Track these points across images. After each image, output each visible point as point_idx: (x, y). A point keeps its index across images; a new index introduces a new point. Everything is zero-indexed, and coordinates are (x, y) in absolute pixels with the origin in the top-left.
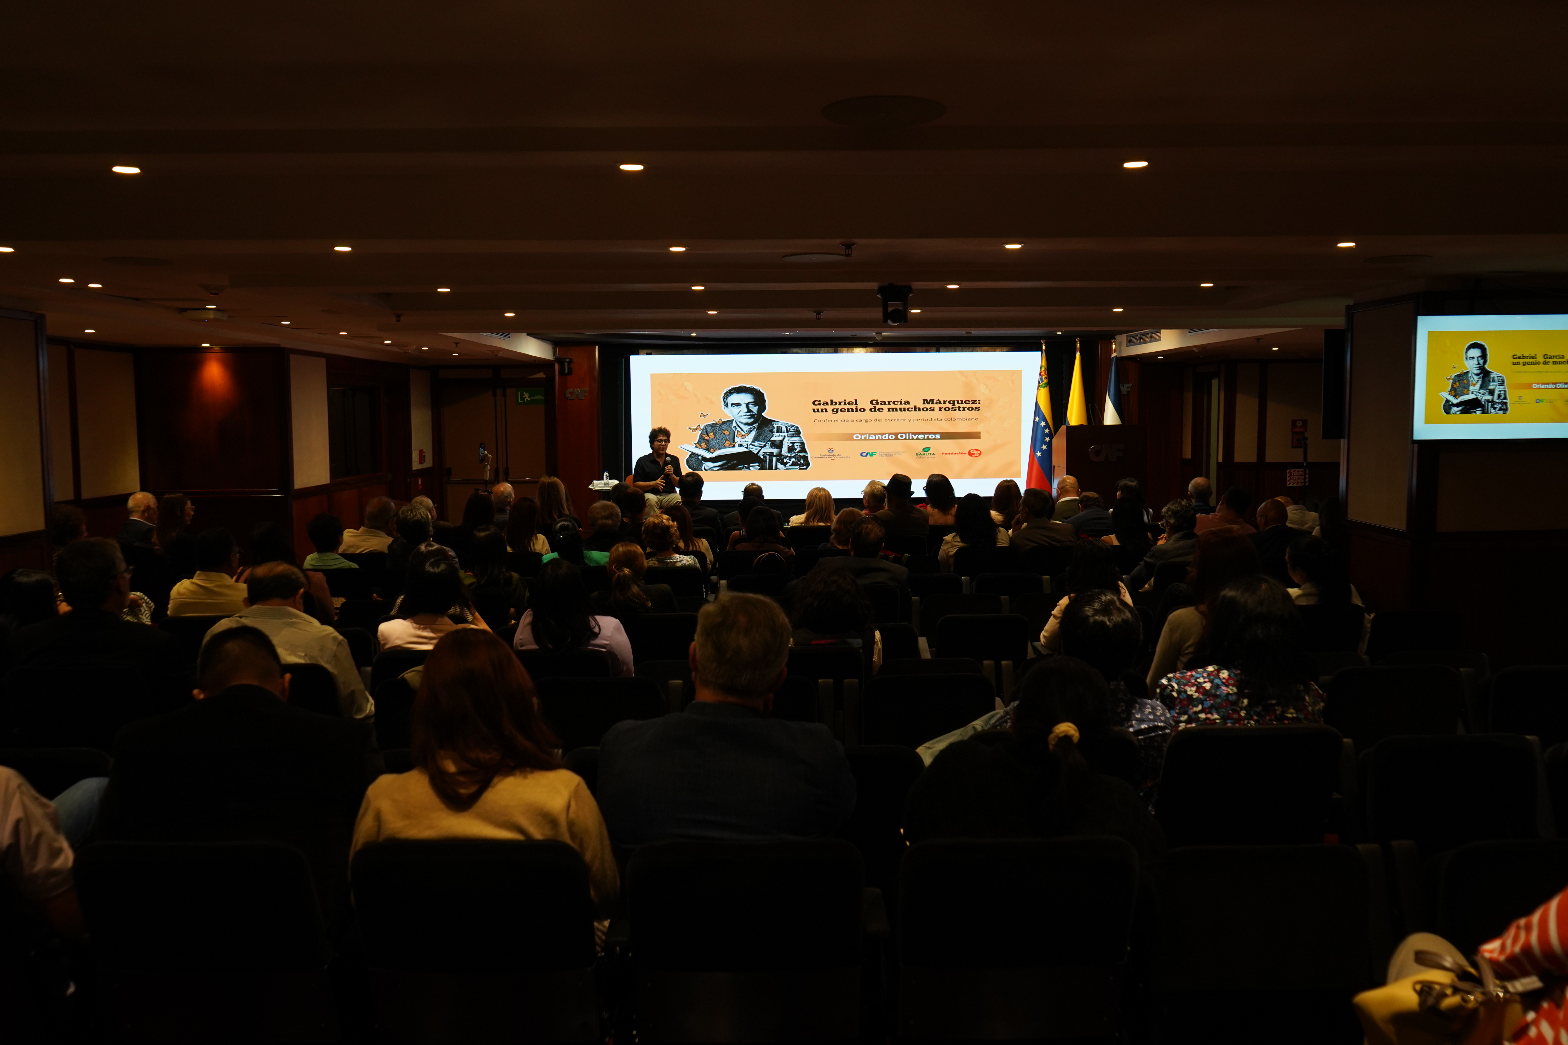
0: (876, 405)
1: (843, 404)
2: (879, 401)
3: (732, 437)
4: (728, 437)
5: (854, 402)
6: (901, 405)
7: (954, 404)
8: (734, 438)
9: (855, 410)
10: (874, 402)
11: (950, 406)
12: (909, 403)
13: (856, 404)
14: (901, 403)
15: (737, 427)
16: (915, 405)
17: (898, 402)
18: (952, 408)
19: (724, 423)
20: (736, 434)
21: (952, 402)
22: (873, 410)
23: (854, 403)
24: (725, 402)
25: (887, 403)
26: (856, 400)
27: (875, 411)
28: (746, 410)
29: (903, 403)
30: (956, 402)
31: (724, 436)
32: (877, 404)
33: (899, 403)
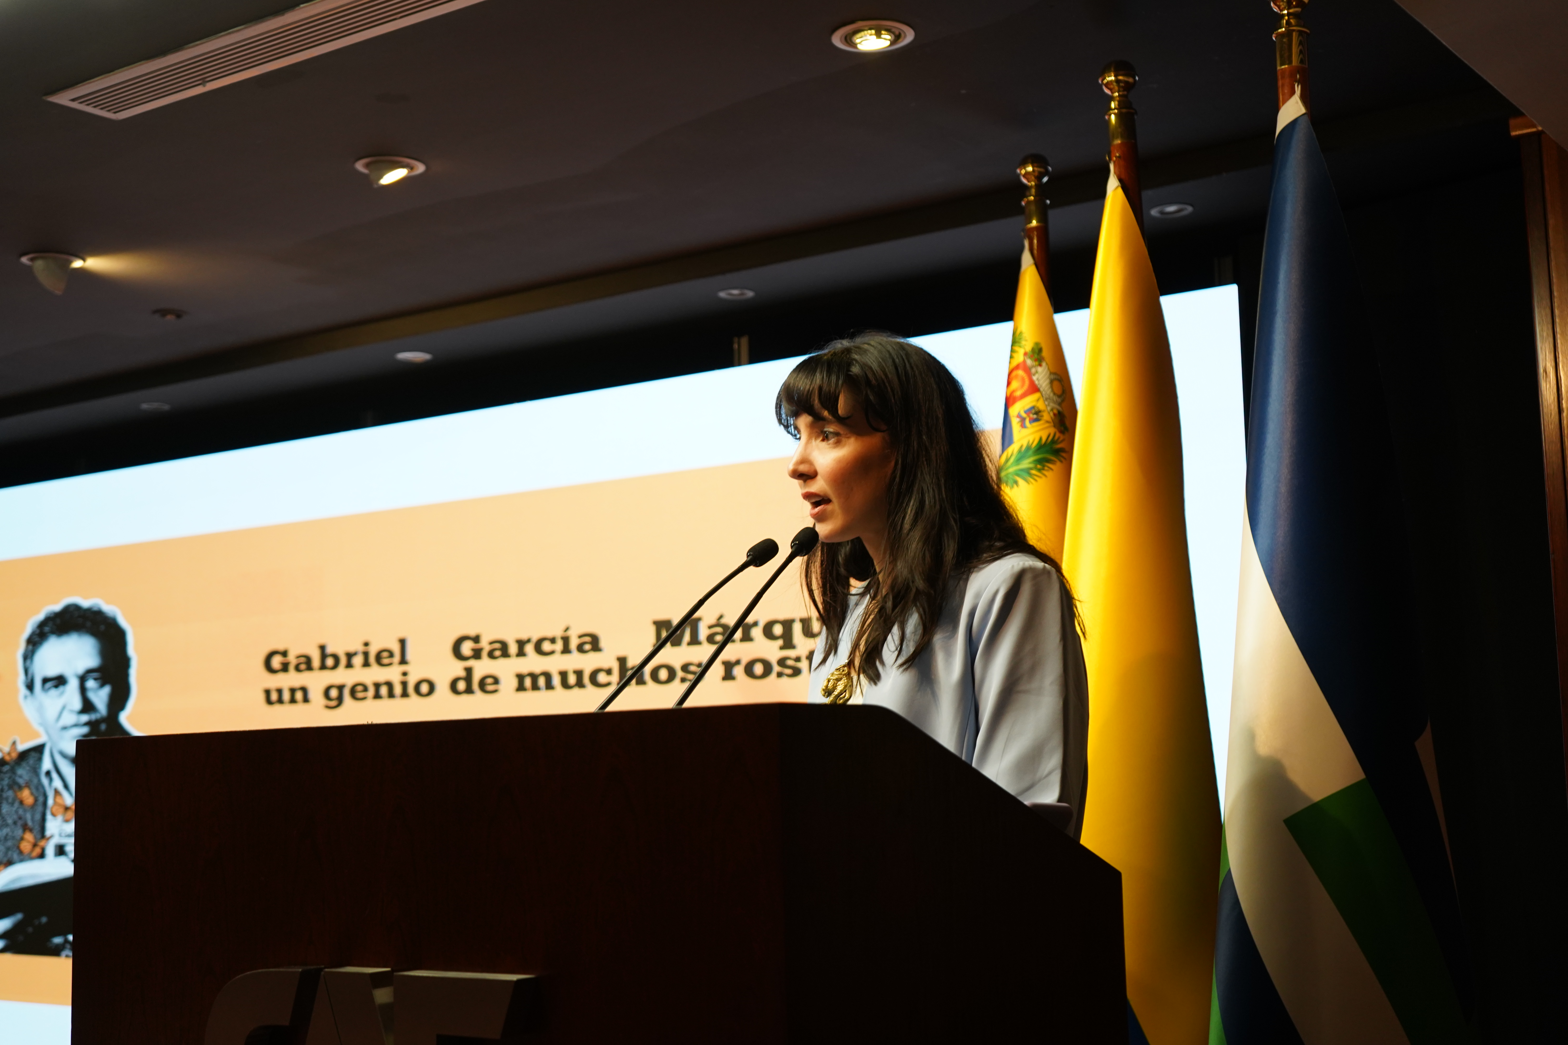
0: (471, 663)
1: (358, 660)
2: (485, 644)
3: (38, 817)
4: (28, 816)
5: (396, 648)
6: (566, 657)
7: (788, 644)
8: (43, 819)
9: (398, 690)
10: (467, 648)
11: (772, 651)
12: (594, 643)
13: (403, 661)
14: (566, 650)
15: (54, 775)
16: (621, 654)
17: (553, 641)
18: (782, 662)
19: (24, 755)
20: (50, 802)
21: (778, 630)
22: (461, 686)
23: (397, 658)
24: (26, 671)
25: (513, 649)
26: (403, 642)
27: (469, 690)
28: (77, 704)
29: (574, 643)
30: (797, 628)
31: (21, 812)
32: (477, 654)
33: (559, 646)
